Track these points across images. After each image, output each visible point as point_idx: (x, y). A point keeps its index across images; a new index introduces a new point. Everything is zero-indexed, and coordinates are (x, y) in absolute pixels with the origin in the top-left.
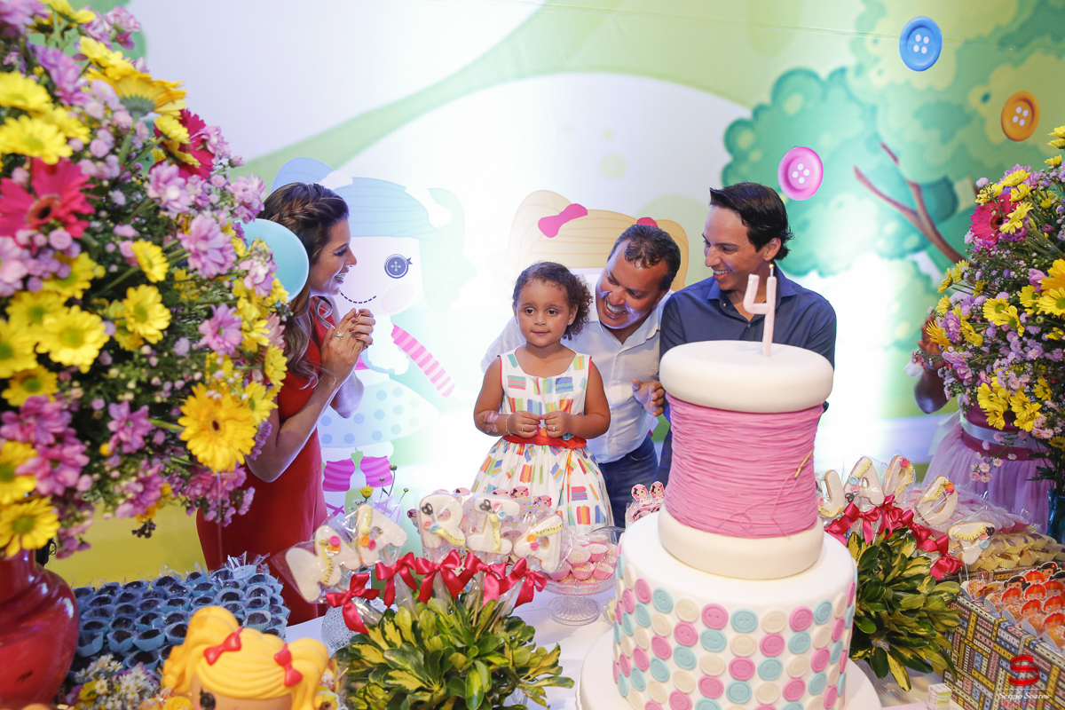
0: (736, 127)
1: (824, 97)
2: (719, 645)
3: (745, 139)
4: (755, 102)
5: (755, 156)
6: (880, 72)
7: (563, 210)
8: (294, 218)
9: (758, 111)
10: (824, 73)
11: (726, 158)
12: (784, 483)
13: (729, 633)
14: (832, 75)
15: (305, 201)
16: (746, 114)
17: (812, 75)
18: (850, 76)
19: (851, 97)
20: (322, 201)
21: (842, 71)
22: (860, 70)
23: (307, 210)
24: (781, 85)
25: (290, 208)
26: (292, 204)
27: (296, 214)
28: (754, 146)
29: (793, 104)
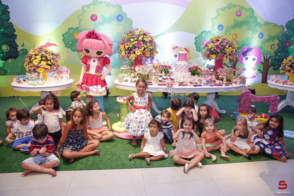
0: (196, 37)
1: (208, 34)
2: (180, 66)
3: (197, 39)
4: (199, 35)
5: (199, 41)
6: (215, 31)
7: (175, 47)
9: (199, 36)
10: (207, 31)
11: (195, 41)
13: (180, 65)
14: (209, 31)
16: (198, 36)
17: (206, 31)
18: (211, 31)
19: (211, 34)
21: (210, 31)
22: (212, 31)
24: (202, 33)
28: (199, 40)
29: (203, 35)
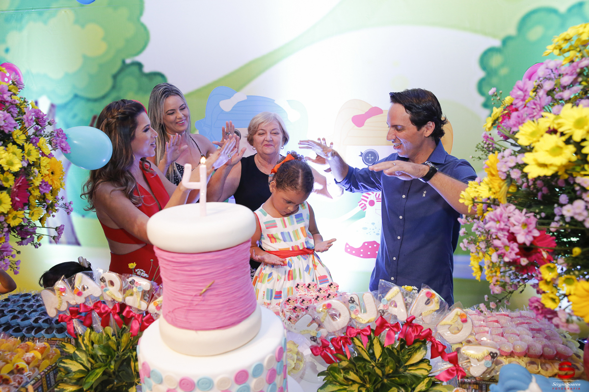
0: (489, 52)
3: (496, 61)
4: (504, 35)
5: (504, 71)
7: (367, 110)
8: (114, 118)
9: (506, 41)
11: (481, 74)
12: (192, 297)
15: (118, 108)
16: (497, 43)
20: (127, 106)
23: (120, 112)
25: (111, 114)
26: (112, 112)
27: (115, 116)
28: (503, 65)
29: (535, 33)
